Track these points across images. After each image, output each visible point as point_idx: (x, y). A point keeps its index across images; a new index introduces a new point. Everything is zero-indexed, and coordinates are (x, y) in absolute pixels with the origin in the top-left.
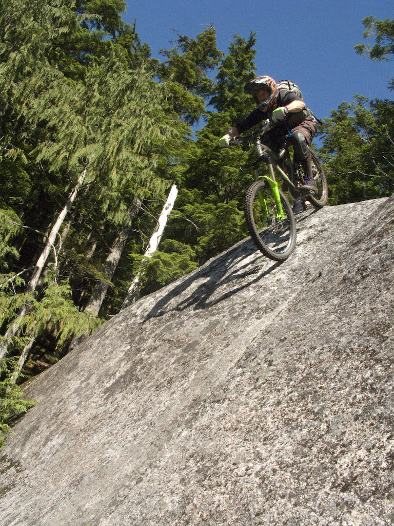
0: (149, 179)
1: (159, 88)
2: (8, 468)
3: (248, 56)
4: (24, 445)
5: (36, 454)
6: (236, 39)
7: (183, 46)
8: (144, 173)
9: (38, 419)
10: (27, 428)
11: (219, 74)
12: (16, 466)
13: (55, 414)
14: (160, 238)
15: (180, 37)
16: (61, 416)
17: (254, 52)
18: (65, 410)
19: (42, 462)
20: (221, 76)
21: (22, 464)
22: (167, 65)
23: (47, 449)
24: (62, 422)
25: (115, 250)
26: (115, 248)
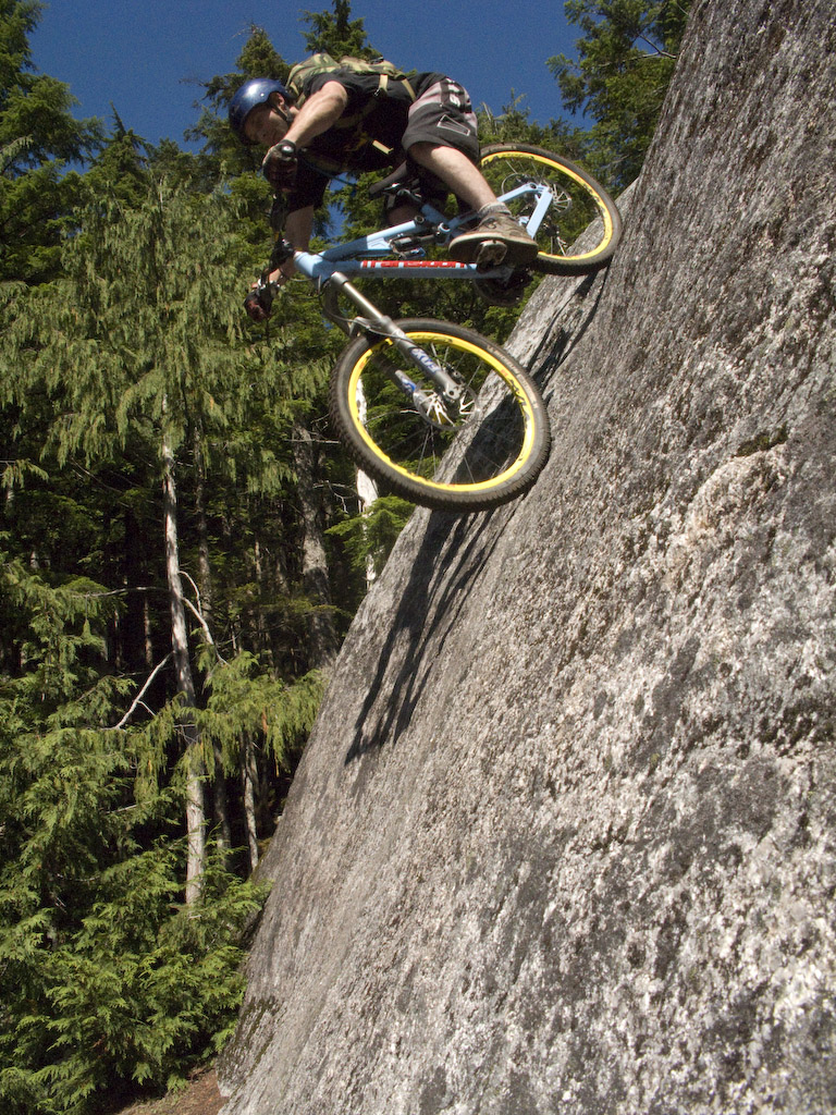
0: (285, 378)
1: (212, 202)
2: (260, 1016)
3: (350, 41)
4: (270, 965)
5: (290, 968)
6: (312, 22)
7: (223, 101)
8: (268, 373)
9: (278, 908)
10: (268, 935)
12: (271, 1006)
13: (296, 883)
15: (207, 86)
17: (358, 25)
18: (308, 865)
21: (277, 997)
22: (209, 153)
23: (300, 950)
24: (309, 889)
25: (308, 545)
26: (306, 543)
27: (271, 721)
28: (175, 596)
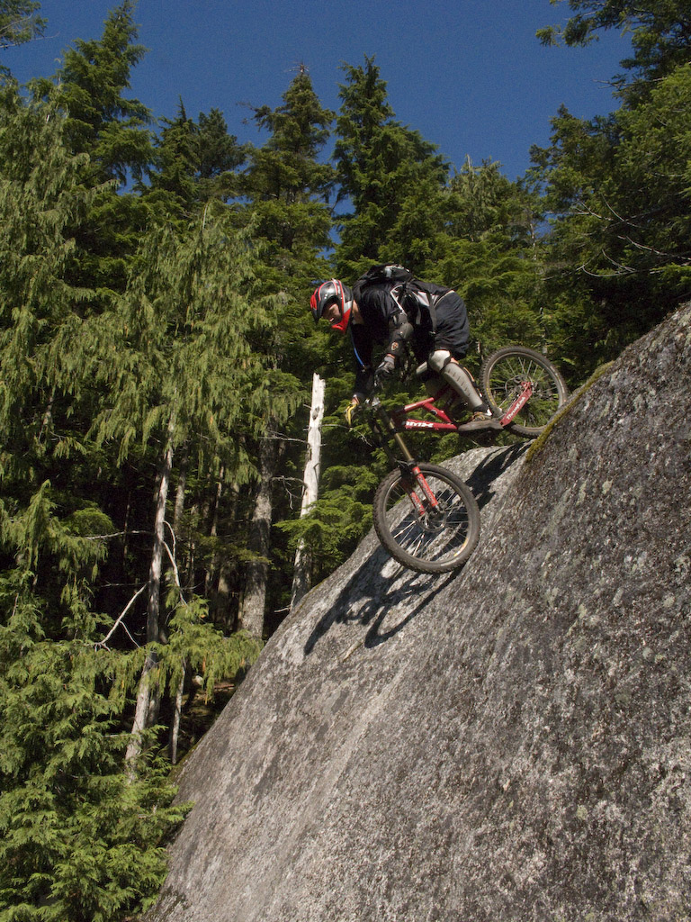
2: (175, 904)
4: (186, 871)
5: (199, 883)
6: (349, 70)
7: (266, 124)
9: (196, 831)
10: (187, 846)
11: (336, 151)
12: (183, 901)
13: (211, 824)
14: (317, 468)
15: (256, 110)
16: (216, 830)
17: (382, 88)
18: (220, 820)
19: (205, 895)
20: (340, 152)
21: (188, 897)
23: (207, 877)
24: (218, 838)
25: (260, 500)
26: (259, 497)
27: (209, 664)
28: (158, 539)
